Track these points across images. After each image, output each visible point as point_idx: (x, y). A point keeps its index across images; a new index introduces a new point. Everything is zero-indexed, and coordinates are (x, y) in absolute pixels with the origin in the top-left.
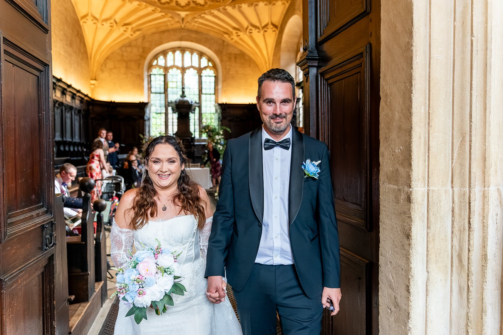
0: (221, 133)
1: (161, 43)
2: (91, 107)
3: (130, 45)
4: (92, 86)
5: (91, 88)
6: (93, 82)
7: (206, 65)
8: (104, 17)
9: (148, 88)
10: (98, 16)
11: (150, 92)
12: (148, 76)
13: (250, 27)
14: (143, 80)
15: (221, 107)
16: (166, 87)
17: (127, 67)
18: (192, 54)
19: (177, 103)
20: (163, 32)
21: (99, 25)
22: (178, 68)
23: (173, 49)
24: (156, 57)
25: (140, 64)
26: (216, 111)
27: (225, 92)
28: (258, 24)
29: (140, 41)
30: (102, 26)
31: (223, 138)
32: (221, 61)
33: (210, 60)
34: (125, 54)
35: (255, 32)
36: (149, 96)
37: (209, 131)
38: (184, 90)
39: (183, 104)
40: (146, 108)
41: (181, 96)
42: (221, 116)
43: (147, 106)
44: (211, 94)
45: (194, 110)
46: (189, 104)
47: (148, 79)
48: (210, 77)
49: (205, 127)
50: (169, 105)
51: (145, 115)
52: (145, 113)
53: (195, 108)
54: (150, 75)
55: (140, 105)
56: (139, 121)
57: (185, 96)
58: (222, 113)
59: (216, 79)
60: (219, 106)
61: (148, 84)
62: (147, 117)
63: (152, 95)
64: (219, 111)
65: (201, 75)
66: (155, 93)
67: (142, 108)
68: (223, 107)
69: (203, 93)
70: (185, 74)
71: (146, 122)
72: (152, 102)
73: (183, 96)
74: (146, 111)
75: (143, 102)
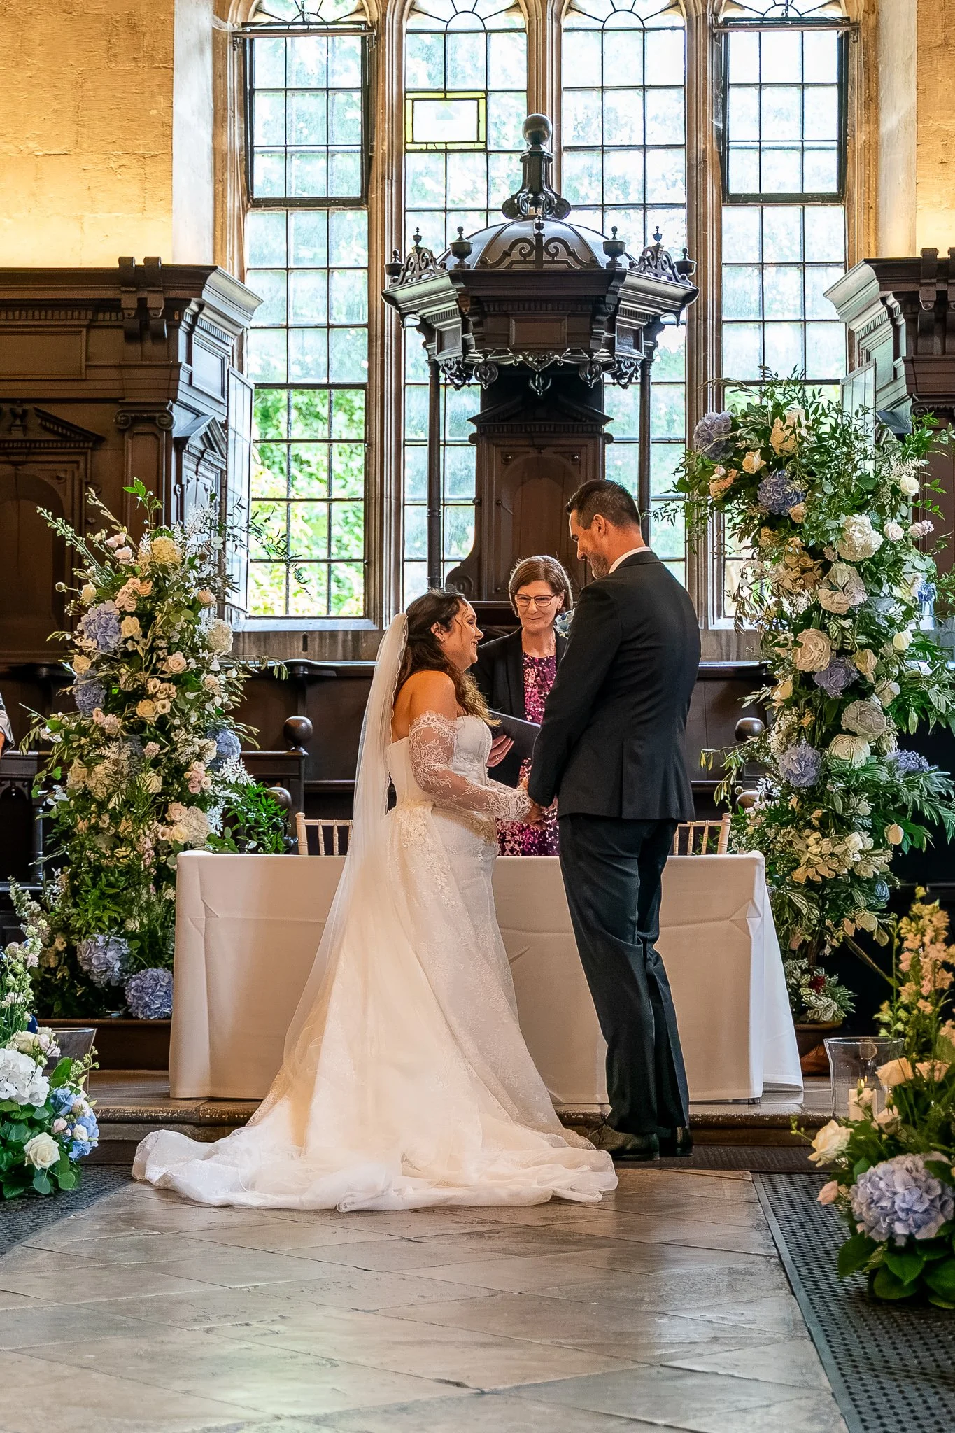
0: (911, 486)
9: (219, 158)
11: (233, 201)
12: (217, 42)
14: (165, 66)
15: (910, 301)
16: (382, 146)
19: (472, 260)
26: (856, 353)
27: (939, 150)
31: (922, 544)
36: (223, 230)
37: (774, 462)
38: (545, 148)
39: (531, 268)
40: (189, 335)
41: (511, 209)
42: (904, 392)
43: (201, 306)
44: (802, 199)
45: (644, 343)
46: (594, 261)
47: (219, 76)
48: (793, 36)
49: (735, 427)
50: (401, 294)
51: (181, 397)
52: (183, 376)
53: (654, 325)
54: (243, 41)
55: (129, 302)
56: (122, 450)
57: (560, 209)
58: (920, 368)
59: (856, 50)
60: (884, 300)
61: (219, 121)
62: (198, 414)
63: (256, 221)
64: (883, 352)
65: (716, 15)
66: (288, 204)
67: (145, 326)
68: (927, 297)
69: (734, 189)
70: (566, 22)
71: (188, 463)
72: (251, 281)
73: (536, 203)
74: (189, 361)
75: (152, 262)
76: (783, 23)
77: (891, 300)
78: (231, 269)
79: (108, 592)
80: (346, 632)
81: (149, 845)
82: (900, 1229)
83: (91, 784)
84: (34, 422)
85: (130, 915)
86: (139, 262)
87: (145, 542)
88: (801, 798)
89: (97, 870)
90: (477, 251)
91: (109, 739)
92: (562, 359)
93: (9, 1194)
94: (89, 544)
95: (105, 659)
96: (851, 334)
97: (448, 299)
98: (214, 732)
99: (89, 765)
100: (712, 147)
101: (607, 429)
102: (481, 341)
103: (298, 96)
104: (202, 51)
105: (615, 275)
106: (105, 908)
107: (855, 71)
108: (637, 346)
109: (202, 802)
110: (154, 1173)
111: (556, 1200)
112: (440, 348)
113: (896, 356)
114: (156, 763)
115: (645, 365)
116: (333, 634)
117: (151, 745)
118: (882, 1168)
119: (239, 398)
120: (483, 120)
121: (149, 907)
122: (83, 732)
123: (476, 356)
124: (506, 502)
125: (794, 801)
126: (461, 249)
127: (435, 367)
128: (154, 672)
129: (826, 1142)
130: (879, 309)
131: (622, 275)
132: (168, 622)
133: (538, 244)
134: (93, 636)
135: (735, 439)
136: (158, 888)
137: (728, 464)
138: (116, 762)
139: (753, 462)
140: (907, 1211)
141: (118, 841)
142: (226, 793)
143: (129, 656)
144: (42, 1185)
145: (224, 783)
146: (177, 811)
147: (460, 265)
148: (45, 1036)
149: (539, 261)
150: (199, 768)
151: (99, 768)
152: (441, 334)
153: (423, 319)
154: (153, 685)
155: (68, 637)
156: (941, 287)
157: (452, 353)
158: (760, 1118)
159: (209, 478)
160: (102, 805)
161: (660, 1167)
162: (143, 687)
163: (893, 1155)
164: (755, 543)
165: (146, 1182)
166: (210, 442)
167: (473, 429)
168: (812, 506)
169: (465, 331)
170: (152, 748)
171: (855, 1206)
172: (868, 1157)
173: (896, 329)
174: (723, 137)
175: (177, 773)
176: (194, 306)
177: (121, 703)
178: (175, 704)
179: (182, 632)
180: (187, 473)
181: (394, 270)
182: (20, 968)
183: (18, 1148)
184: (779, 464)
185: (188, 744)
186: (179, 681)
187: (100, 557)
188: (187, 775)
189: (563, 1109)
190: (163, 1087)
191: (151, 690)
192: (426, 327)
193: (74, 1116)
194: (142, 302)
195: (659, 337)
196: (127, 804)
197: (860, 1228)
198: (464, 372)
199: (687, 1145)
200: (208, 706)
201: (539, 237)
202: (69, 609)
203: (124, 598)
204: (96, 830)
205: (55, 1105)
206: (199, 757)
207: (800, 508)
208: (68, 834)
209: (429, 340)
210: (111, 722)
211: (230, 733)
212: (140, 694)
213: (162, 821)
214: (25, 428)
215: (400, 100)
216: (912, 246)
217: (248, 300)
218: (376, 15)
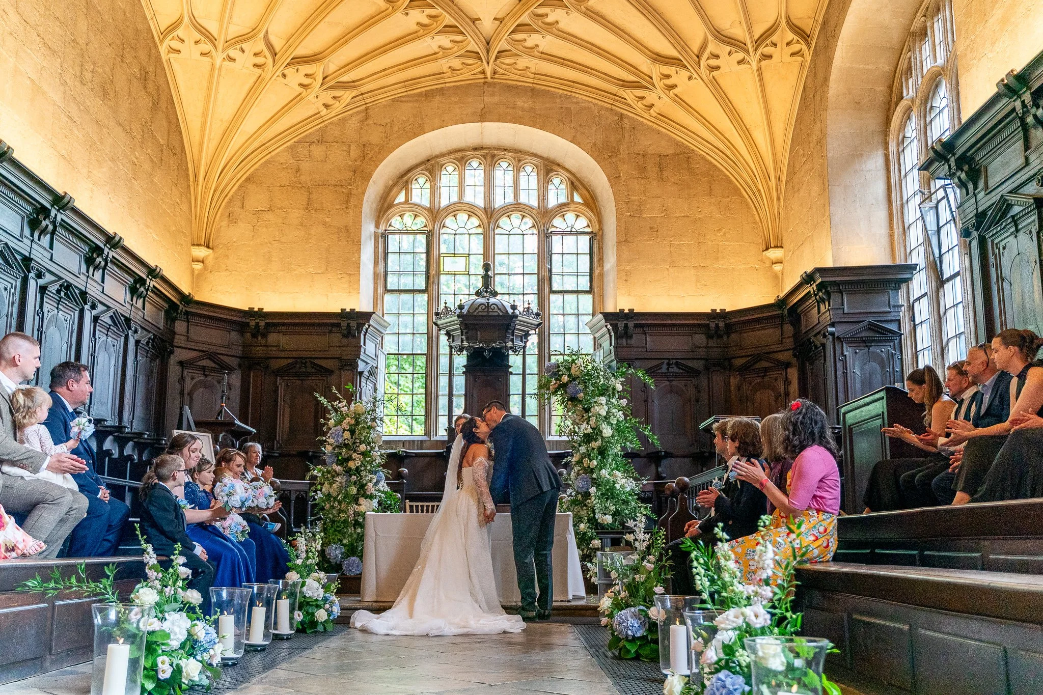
0: (619, 387)
1: (419, 130)
2: (180, 326)
3: (321, 139)
4: (198, 266)
5: (193, 271)
6: (201, 252)
7: (563, 199)
8: (234, 30)
9: (376, 276)
10: (213, 28)
11: (380, 290)
12: (376, 236)
13: (713, 47)
14: (357, 244)
15: (615, 327)
16: (432, 273)
17: (309, 206)
18: (518, 170)
19: (465, 311)
20: (428, 95)
21: (219, 58)
22: (471, 211)
23: (460, 155)
24: (403, 179)
25: (349, 195)
26: (596, 345)
27: (625, 276)
28: (739, 32)
29: (354, 123)
30: (228, 63)
32: (614, 179)
33: (577, 183)
34: (305, 166)
35: (728, 61)
36: (377, 300)
37: (573, 379)
38: (489, 273)
39: (485, 314)
40: (365, 335)
41: (478, 294)
42: (613, 358)
43: (369, 326)
44: (577, 292)
45: (524, 340)
46: (507, 311)
47: (376, 247)
48: (574, 237)
49: (559, 367)
50: (439, 322)
51: (361, 357)
52: (362, 350)
53: (527, 335)
54: (385, 236)
55: (344, 324)
56: (340, 376)
57: (495, 294)
58: (619, 350)
59: (595, 242)
60: (606, 326)
61: (376, 263)
62: (367, 363)
63: (388, 297)
64: (606, 344)
65: (548, 230)
66: (400, 291)
67: (349, 333)
68: (621, 326)
69: (554, 289)
70: (496, 232)
71: (363, 380)
72: (386, 318)
73: (486, 292)
74: (365, 345)
75: (352, 310)
76: (571, 233)
77: (609, 326)
78: (379, 313)
79: (339, 423)
80: (418, 441)
81: (352, 512)
82: (630, 633)
83: (331, 491)
84: (308, 364)
85: (345, 538)
86: (348, 310)
87: (352, 405)
88: (582, 496)
89: (333, 522)
90: (466, 308)
91: (338, 475)
92: (496, 345)
93: (308, 632)
94: (332, 406)
95: (337, 446)
96: (595, 338)
97: (456, 324)
98: (375, 473)
99: (331, 484)
100: (547, 274)
101: (510, 370)
102: (467, 339)
103: (404, 255)
104: (371, 239)
105: (514, 316)
106: (336, 535)
107: (595, 249)
108: (522, 341)
109: (371, 497)
110: (358, 625)
111: (505, 632)
112: (453, 341)
113: (611, 345)
114: (355, 483)
115: (524, 348)
116: (414, 441)
117: (353, 477)
118: (623, 612)
119: (382, 358)
120: (468, 264)
121: (351, 535)
122: (328, 472)
123: (466, 344)
124: (475, 395)
125: (579, 497)
126: (461, 307)
127: (451, 347)
128: (355, 451)
129: (603, 603)
130: (605, 329)
131: (517, 316)
132: (360, 433)
133: (488, 306)
134: (333, 438)
135: (559, 371)
136: (355, 528)
137: (556, 380)
138: (341, 483)
139: (565, 378)
140: (632, 626)
141: (340, 511)
142: (380, 494)
143: (346, 445)
144: (320, 628)
145: (379, 491)
146: (362, 500)
147: (461, 312)
148: (322, 575)
149: (488, 312)
150: (370, 485)
151: (334, 485)
152: (453, 336)
153: (447, 331)
154: (354, 455)
155: (324, 438)
156: (626, 322)
157: (457, 343)
158: (572, 606)
159: (370, 386)
160: (335, 498)
161: (538, 623)
162: (351, 456)
163: (626, 608)
164: (566, 406)
165: (356, 628)
166: (371, 373)
167: (464, 370)
168: (586, 394)
169: (462, 335)
170: (354, 478)
171: (614, 625)
172: (618, 608)
173: (611, 336)
174: (550, 271)
175: (362, 487)
176: (367, 326)
177: (343, 462)
178: (362, 462)
179: (365, 437)
180: (363, 384)
181: (437, 314)
182: (314, 550)
183: (313, 614)
184: (574, 379)
185: (367, 477)
186: (364, 454)
187: (336, 410)
188: (366, 488)
189: (503, 604)
190: (358, 598)
191: (354, 457)
192: (448, 334)
193: (332, 603)
194: (348, 324)
195: (529, 338)
196: (345, 497)
197: (616, 633)
198: (461, 349)
199: (549, 616)
200: (374, 463)
201: (488, 303)
202: (325, 429)
203: (345, 425)
204: (333, 507)
205: (325, 600)
206: (370, 481)
207: (582, 395)
208: (323, 509)
209: (449, 338)
210: (339, 468)
211: (381, 473)
212: (350, 459)
213: (357, 504)
214: (306, 367)
215: (439, 256)
216: (616, 308)
217: (386, 324)
218: (431, 228)
